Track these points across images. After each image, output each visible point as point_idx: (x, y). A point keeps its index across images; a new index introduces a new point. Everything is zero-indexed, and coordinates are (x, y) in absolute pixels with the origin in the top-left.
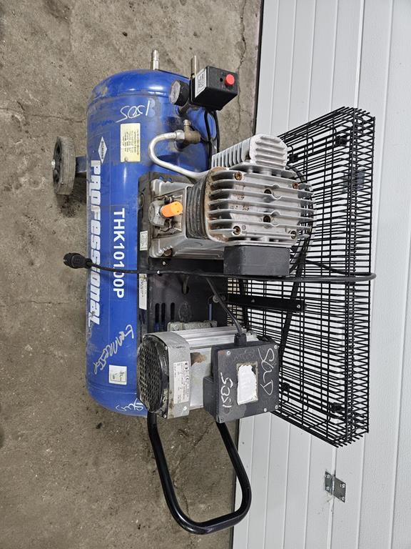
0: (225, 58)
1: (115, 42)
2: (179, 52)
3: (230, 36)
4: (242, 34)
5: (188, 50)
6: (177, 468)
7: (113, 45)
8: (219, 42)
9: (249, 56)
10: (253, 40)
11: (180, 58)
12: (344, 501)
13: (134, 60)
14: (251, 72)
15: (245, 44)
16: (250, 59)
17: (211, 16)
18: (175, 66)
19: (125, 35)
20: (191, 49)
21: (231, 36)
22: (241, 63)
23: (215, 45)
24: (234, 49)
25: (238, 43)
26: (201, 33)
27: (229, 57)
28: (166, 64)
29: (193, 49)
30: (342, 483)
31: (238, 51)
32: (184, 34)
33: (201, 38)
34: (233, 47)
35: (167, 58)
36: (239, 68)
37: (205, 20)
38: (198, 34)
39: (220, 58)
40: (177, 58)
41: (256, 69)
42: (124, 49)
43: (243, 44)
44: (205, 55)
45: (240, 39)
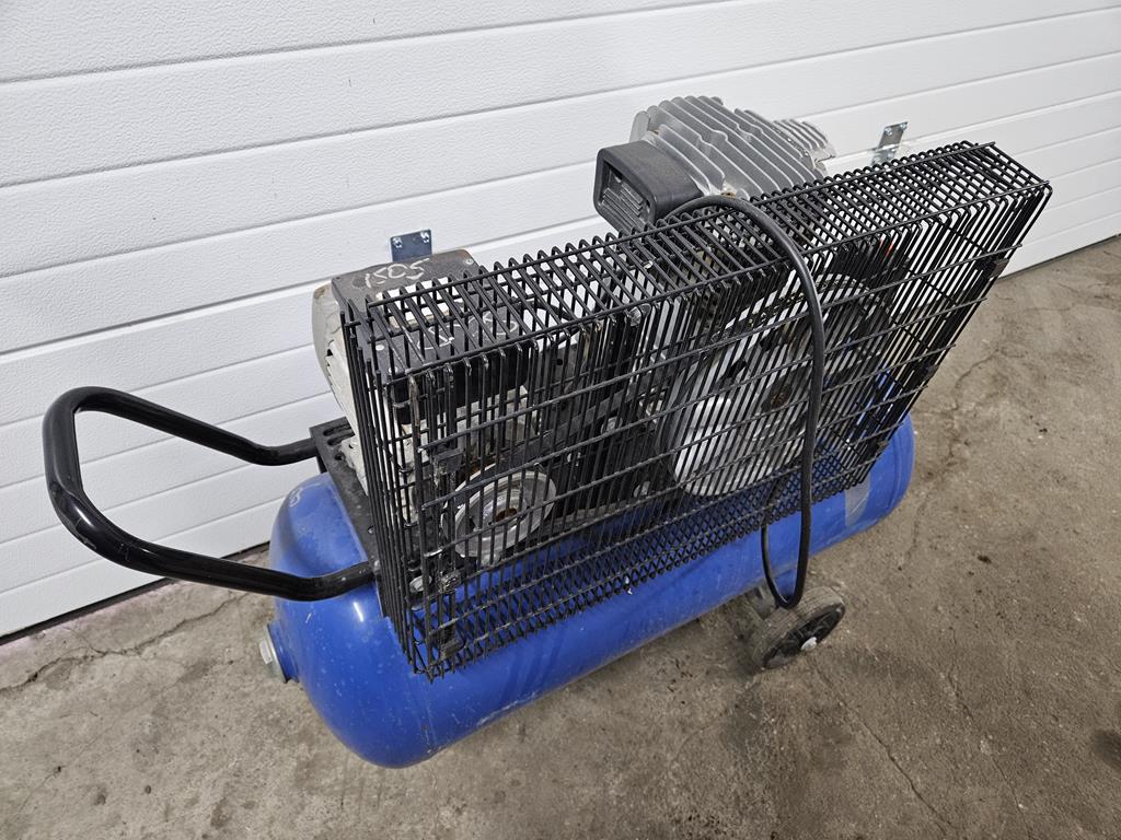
0: (118, 696)
2: (177, 813)
3: (47, 714)
4: (20, 689)
5: (158, 793)
8: (83, 730)
9: (73, 643)
10: (22, 654)
11: (193, 802)
12: (906, 123)
14: (116, 620)
15: (44, 668)
16: (81, 636)
17: (18, 786)
18: (224, 802)
20: (148, 790)
21: (45, 711)
22: (105, 654)
23: (97, 737)
24: (80, 688)
25: (50, 686)
26: (89, 788)
27: (109, 689)
28: (232, 826)
29: (144, 782)
31: (74, 677)
32: (120, 828)
33: (101, 779)
34: (72, 693)
35: (214, 833)
36: (124, 653)
37: (39, 796)
38: (94, 793)
39: (125, 708)
40: (196, 811)
41: (100, 612)
43: (49, 671)
44: (141, 747)
45: (39, 687)
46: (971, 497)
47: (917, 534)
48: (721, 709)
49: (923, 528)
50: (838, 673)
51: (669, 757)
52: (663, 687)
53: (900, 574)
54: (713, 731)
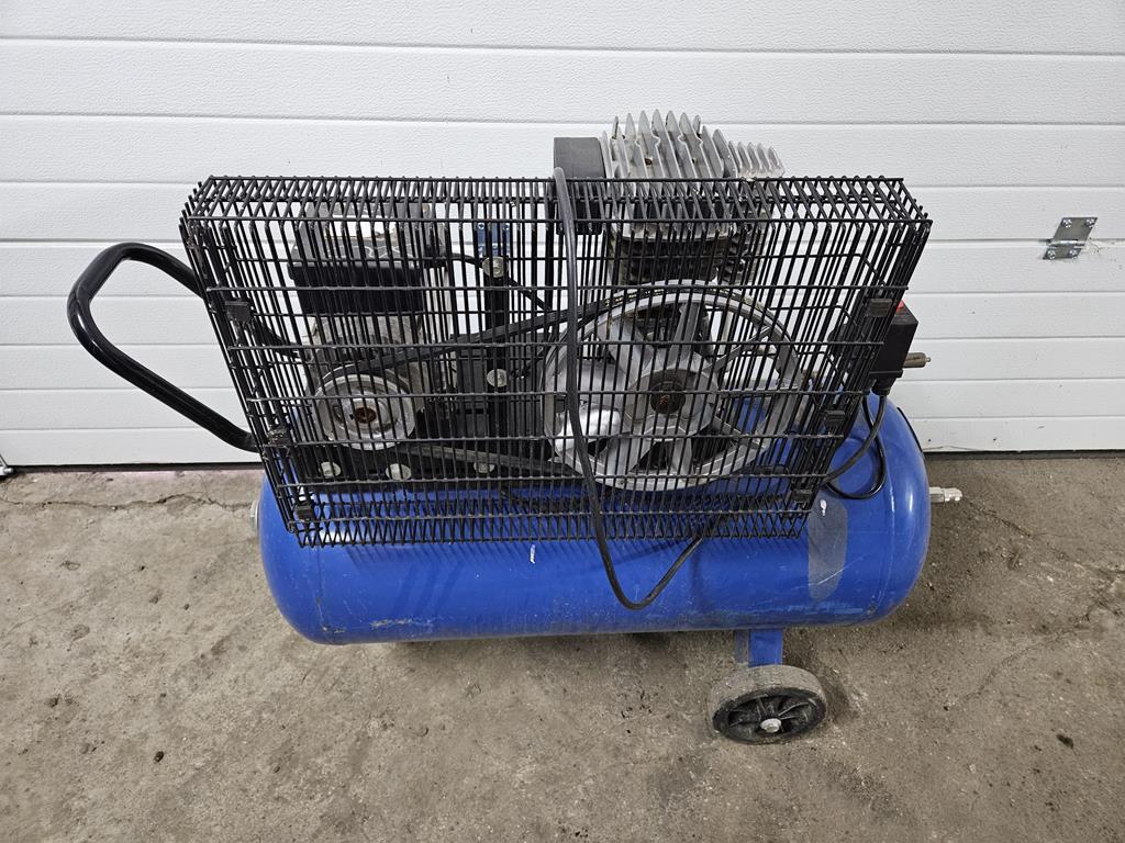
0: (205, 534)
1: (178, 780)
2: (195, 632)
3: (156, 529)
4: (151, 505)
5: (191, 612)
6: (1088, 567)
7: (185, 784)
8: (171, 549)
9: (198, 487)
10: (164, 483)
11: (209, 629)
12: (1096, 219)
13: (219, 732)
14: (233, 481)
15: (172, 497)
16: (205, 484)
17: (114, 569)
18: (227, 638)
19: (160, 756)
20: (187, 607)
21: (156, 526)
22: (213, 503)
23: (177, 557)
24: (185, 519)
25: (169, 511)
26: (153, 589)
27: (202, 528)
28: (224, 657)
29: (187, 600)
30: (1062, 224)
31: (186, 511)
32: (155, 625)
33: (162, 586)
34: (179, 521)
35: (210, 657)
36: (224, 506)
37: (122, 581)
38: (154, 593)
39: (204, 545)
40: (208, 635)
41: (225, 472)
42: (196, 756)
43: (173, 501)
44: (199, 575)
45: (162, 509)
46: (1087, 670)
47: (989, 681)
48: (663, 752)
49: (1000, 679)
50: (808, 778)
51: (589, 772)
52: (616, 710)
53: (944, 714)
54: (644, 770)
